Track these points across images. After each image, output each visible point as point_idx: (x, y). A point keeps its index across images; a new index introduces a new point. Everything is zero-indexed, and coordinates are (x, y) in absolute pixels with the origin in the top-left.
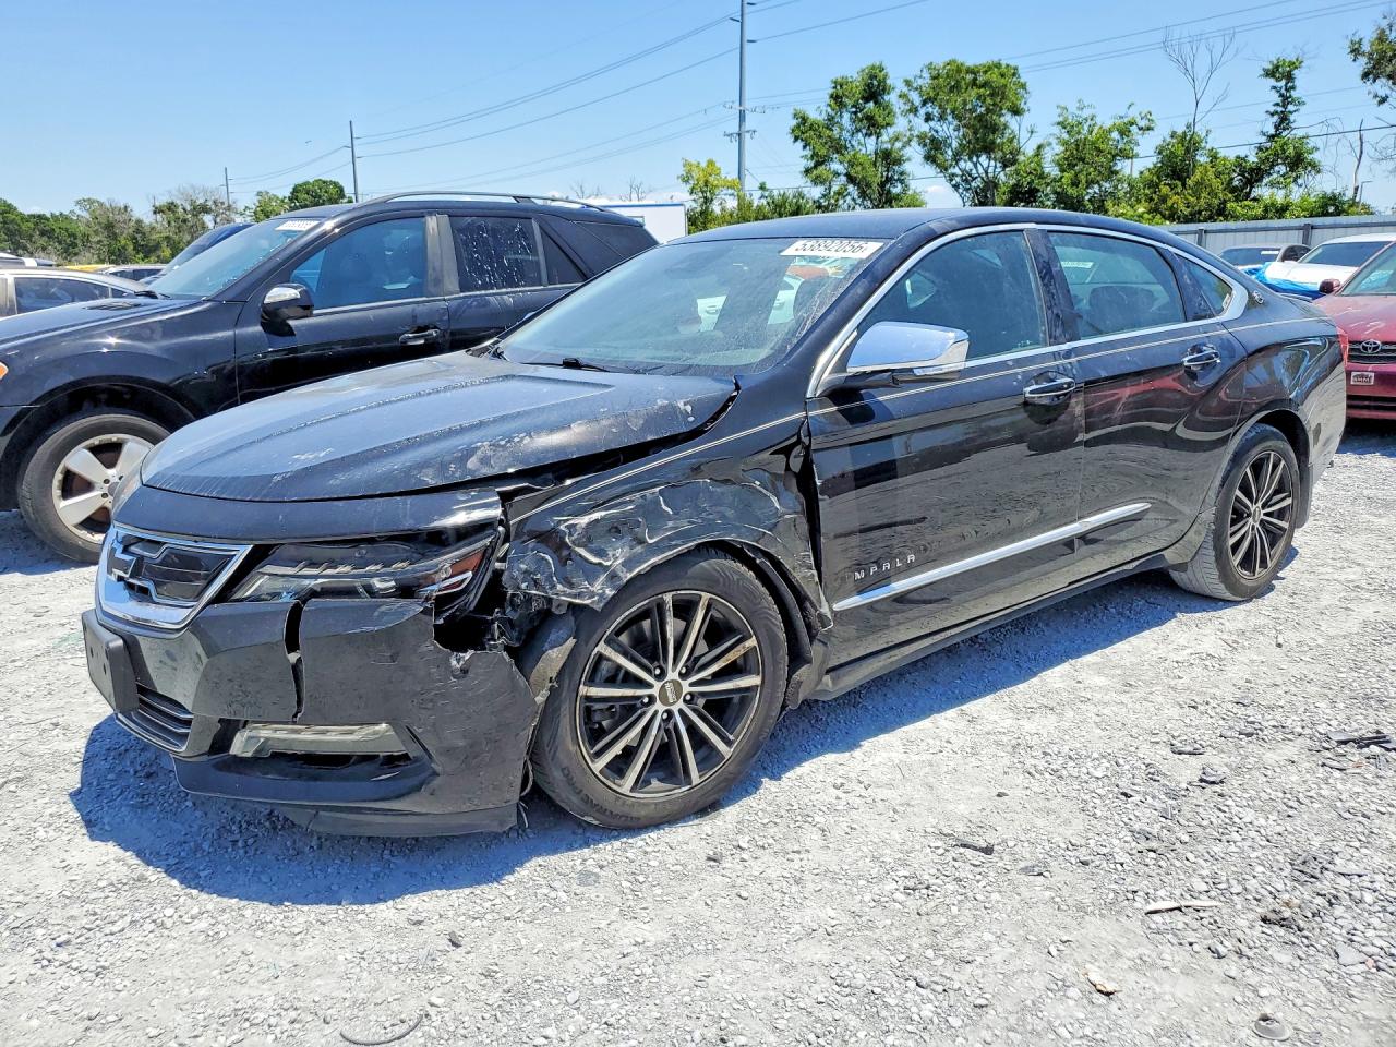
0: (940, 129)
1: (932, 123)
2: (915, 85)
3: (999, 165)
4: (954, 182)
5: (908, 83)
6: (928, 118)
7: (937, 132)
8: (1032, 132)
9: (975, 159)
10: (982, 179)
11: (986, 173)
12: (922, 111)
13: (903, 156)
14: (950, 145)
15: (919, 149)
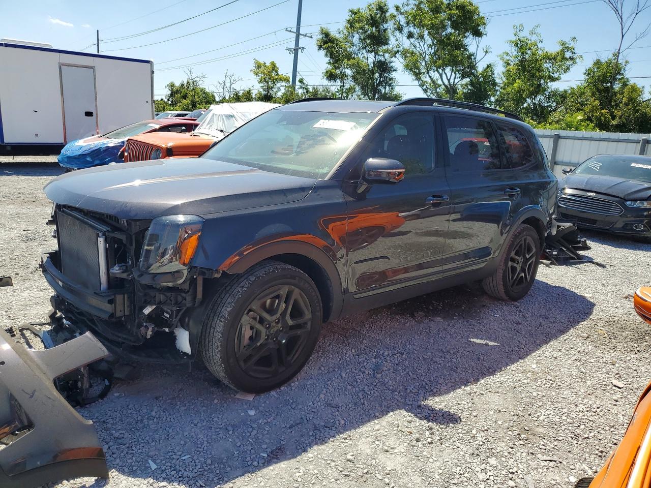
0: (418, 45)
1: (412, 40)
2: (402, 11)
3: (458, 75)
4: (425, 87)
5: (397, 8)
6: (410, 35)
7: (415, 46)
8: (487, 52)
9: (440, 71)
10: (446, 86)
11: (449, 80)
12: (406, 30)
13: (392, 67)
14: (424, 58)
15: (402, 60)
